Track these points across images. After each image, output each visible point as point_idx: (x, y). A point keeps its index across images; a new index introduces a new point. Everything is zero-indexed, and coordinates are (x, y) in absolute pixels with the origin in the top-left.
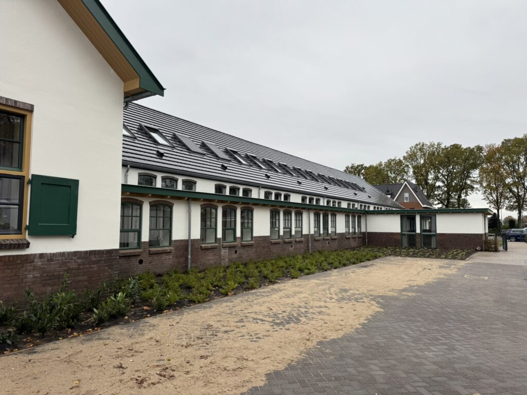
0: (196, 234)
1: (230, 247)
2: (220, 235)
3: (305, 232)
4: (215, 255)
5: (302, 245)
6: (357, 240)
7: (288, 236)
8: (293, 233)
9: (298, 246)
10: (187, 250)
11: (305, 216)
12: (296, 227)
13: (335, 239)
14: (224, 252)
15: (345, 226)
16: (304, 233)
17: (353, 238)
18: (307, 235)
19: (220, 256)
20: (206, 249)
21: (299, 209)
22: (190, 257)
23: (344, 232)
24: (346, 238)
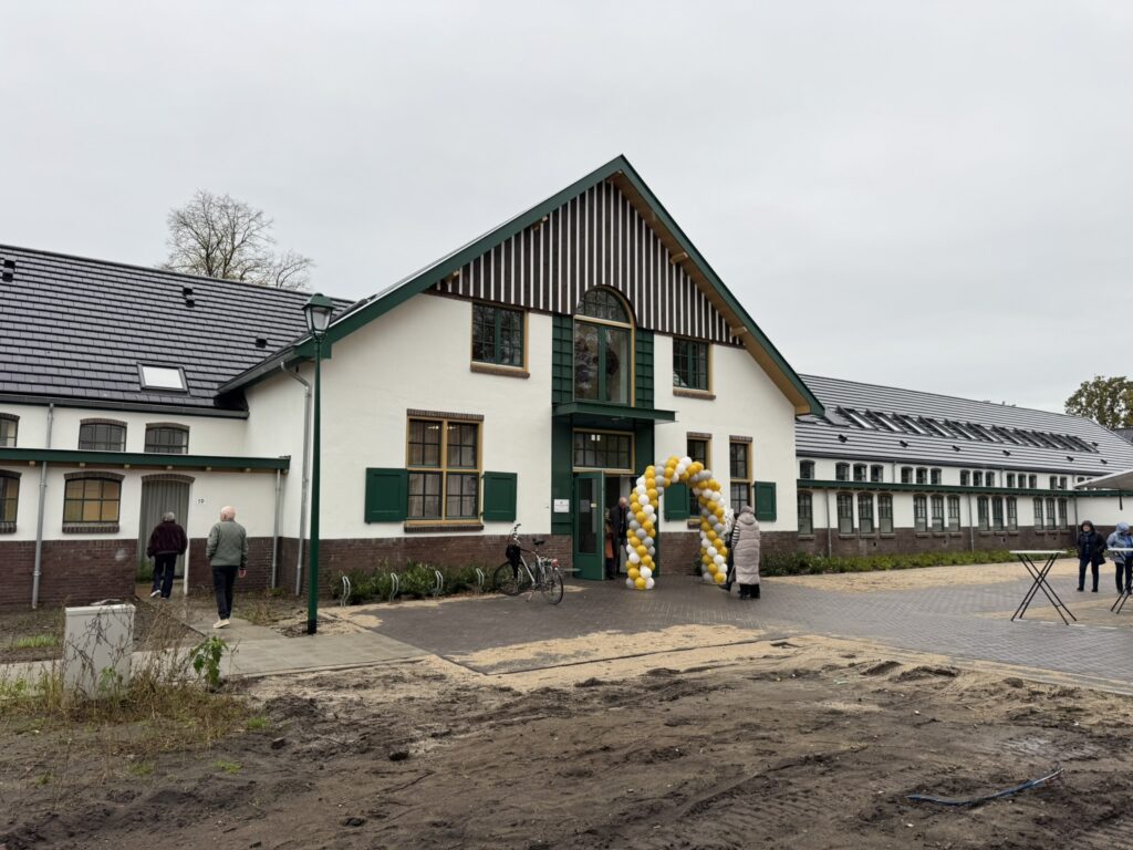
0: (834, 524)
1: (869, 539)
2: (856, 525)
3: (964, 523)
4: (853, 546)
5: (961, 542)
6: (1058, 537)
7: (940, 529)
8: (946, 525)
9: (954, 541)
10: (826, 538)
11: (963, 502)
12: (950, 517)
13: (1016, 535)
14: (862, 543)
15: (1033, 515)
16: (962, 525)
17: (1049, 534)
18: (968, 529)
19: (858, 547)
20: (844, 539)
21: (954, 494)
22: (830, 545)
23: (1032, 524)
24: (1037, 534)
